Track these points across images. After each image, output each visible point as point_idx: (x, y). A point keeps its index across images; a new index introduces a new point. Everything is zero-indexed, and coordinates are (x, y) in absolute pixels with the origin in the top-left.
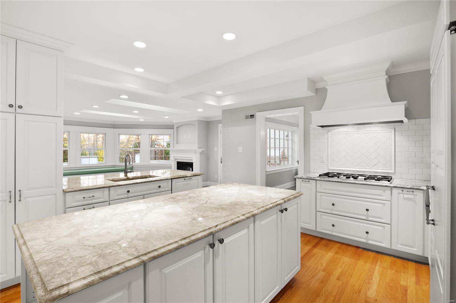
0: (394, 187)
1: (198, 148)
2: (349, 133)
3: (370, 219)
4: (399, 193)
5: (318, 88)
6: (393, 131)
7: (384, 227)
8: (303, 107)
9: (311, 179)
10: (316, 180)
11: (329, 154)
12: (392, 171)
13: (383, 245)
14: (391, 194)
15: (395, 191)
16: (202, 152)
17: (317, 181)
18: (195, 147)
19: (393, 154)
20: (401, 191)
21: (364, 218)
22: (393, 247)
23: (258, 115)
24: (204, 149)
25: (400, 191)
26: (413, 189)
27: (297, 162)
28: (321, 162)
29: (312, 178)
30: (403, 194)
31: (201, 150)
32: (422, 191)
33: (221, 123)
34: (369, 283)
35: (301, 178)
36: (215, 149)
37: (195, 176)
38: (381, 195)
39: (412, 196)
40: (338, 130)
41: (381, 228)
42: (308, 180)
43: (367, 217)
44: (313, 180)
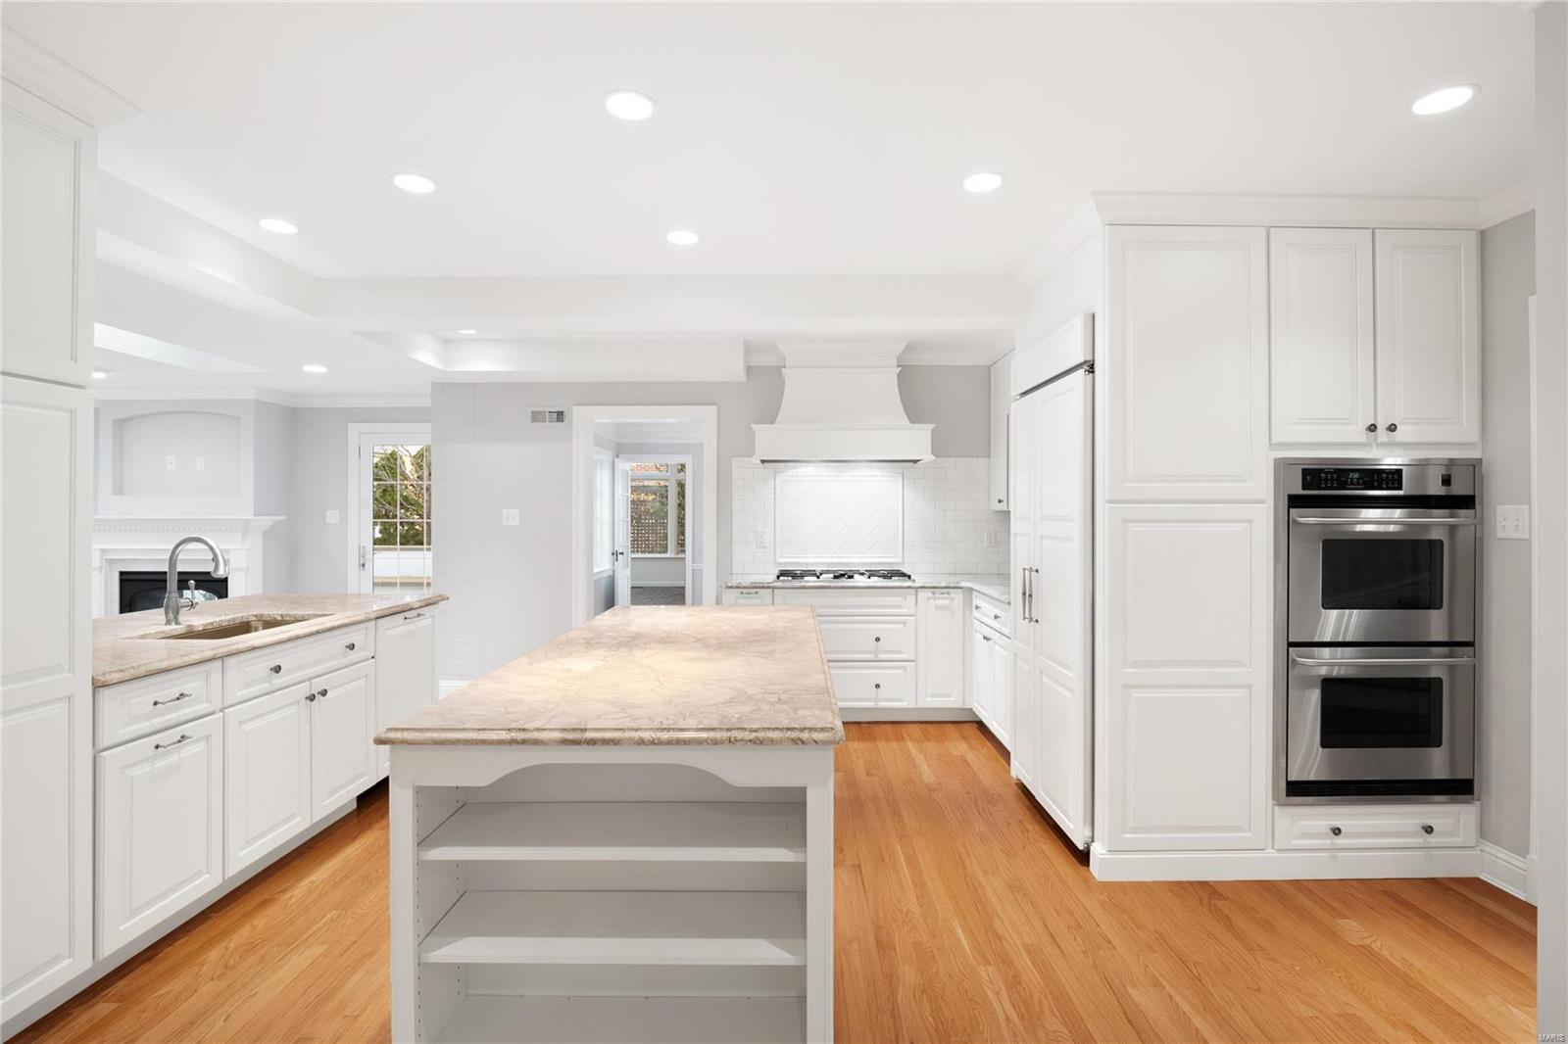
0: (921, 588)
1: (255, 515)
2: (821, 478)
3: (882, 656)
4: (929, 599)
5: (753, 364)
6: (901, 479)
7: (905, 668)
8: (716, 407)
9: (763, 587)
10: (774, 588)
11: (778, 526)
12: (899, 560)
13: (904, 704)
14: (916, 603)
15: (922, 594)
16: (271, 527)
17: (776, 590)
18: (243, 507)
19: (900, 526)
20: (931, 595)
21: (871, 656)
22: (922, 704)
23: (579, 415)
24: (283, 518)
25: (928, 594)
26: (949, 588)
27: (613, 554)
28: (758, 547)
29: (765, 585)
30: (935, 599)
31: (268, 521)
32: (961, 590)
33: (429, 422)
34: (914, 767)
35: (737, 587)
36: (332, 516)
37: (430, 604)
38: (899, 607)
39: (947, 602)
40: (799, 470)
41: (900, 671)
42: (755, 590)
43: (876, 656)
44: (768, 588)
